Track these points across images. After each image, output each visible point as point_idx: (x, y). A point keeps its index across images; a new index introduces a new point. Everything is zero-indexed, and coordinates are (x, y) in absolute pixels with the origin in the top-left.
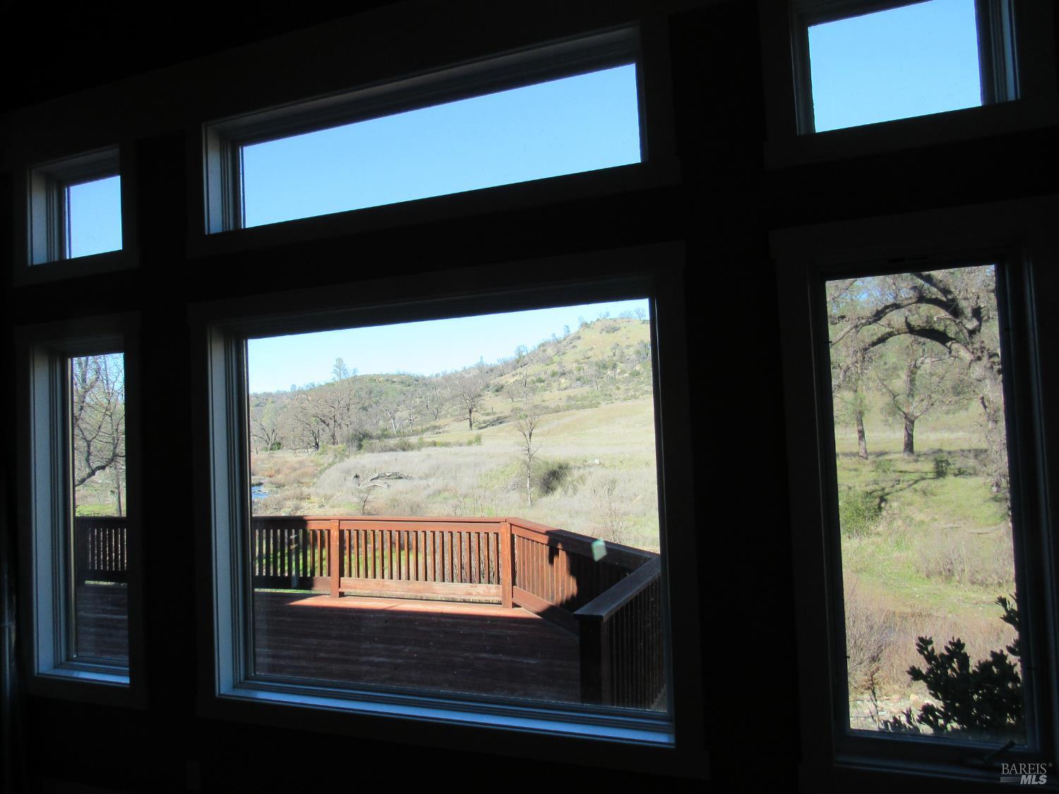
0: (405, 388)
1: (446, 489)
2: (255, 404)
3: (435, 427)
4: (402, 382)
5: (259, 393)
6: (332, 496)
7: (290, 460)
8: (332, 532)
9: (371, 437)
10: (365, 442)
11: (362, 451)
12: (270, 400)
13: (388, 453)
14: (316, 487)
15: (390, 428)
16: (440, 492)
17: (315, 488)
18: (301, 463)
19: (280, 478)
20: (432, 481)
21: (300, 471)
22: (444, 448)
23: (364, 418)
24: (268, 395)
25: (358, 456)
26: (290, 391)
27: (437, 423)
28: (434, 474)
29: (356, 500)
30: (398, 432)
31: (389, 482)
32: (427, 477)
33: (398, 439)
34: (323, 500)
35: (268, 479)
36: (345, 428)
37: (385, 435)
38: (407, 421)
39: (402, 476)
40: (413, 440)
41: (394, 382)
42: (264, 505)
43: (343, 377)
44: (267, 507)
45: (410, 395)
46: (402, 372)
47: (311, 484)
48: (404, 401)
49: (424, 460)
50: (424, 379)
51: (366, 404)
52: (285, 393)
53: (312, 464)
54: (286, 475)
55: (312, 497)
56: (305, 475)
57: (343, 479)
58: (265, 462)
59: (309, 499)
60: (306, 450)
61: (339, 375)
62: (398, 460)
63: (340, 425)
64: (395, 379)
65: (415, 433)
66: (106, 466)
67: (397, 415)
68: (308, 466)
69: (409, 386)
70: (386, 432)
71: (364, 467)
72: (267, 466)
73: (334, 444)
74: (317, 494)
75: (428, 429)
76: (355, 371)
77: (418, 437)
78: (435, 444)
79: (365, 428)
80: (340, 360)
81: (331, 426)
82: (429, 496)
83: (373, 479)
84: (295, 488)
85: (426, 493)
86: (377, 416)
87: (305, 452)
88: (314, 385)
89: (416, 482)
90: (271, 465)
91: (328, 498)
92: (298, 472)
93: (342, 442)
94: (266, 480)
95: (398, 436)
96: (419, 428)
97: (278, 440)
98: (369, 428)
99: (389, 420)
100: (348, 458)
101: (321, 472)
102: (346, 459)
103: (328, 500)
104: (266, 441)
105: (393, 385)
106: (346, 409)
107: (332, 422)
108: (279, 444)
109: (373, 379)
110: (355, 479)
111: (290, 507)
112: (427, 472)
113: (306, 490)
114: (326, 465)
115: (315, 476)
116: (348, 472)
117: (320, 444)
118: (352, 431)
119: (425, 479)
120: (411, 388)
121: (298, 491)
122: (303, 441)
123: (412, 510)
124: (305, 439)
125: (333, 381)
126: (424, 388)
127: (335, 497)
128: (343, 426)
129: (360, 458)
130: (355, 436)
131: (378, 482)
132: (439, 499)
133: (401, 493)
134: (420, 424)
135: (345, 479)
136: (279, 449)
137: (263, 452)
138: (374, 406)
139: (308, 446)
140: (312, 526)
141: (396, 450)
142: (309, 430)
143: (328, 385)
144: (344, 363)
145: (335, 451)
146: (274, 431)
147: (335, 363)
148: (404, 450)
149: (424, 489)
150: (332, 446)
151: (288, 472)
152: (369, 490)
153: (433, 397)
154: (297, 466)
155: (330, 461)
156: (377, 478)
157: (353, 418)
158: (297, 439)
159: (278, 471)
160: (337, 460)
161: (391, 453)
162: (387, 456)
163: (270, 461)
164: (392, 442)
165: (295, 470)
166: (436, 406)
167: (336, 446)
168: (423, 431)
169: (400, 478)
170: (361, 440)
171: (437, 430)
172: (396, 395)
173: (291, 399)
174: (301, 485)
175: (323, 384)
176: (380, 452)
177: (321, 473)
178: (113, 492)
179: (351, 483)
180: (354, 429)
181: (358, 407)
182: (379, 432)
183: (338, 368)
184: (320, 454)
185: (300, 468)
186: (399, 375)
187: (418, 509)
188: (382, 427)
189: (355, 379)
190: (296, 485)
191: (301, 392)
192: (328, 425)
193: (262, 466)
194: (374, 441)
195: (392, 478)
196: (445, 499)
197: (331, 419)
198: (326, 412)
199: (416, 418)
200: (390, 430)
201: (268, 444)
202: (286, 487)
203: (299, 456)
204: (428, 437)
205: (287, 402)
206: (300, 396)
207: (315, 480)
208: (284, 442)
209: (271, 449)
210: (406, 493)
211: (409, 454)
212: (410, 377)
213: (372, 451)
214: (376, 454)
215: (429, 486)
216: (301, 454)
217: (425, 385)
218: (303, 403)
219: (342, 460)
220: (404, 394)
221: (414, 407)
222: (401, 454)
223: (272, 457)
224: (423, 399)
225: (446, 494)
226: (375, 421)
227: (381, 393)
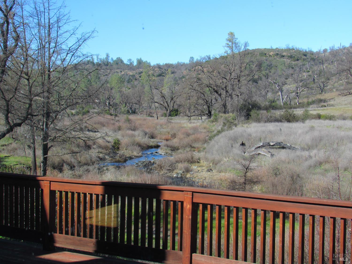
0: (293, 63)
1: (327, 161)
2: (158, 74)
3: (321, 101)
4: (291, 57)
5: (161, 64)
6: (219, 161)
7: (185, 125)
8: (185, 204)
9: (259, 108)
10: (253, 113)
11: (250, 121)
12: (170, 70)
13: (273, 123)
14: (206, 152)
15: (278, 99)
16: (321, 164)
17: (204, 153)
18: (195, 129)
19: (175, 142)
20: (314, 152)
21: (193, 136)
22: (327, 122)
23: (254, 90)
24: (168, 66)
25: (245, 126)
26: (188, 62)
27: (322, 97)
28: (317, 146)
29: (239, 167)
30: (285, 104)
31: (272, 151)
32: (309, 148)
33: (284, 110)
34: (211, 165)
35: (164, 142)
36: (235, 98)
37: (272, 106)
38: (294, 94)
39: (285, 146)
40: (299, 112)
41: (283, 56)
42: (158, 166)
43: (236, 51)
44: (161, 168)
45: (298, 69)
46: (291, 47)
47: (202, 149)
48: (292, 74)
49: (307, 132)
50: (312, 53)
51: (256, 77)
52: (184, 65)
53: (205, 130)
54: (181, 139)
55: (202, 161)
56: (196, 140)
57: (230, 146)
58: (164, 127)
59: (198, 162)
60: (200, 118)
61: (231, 48)
62: (282, 130)
63: (231, 95)
64: (284, 54)
65: (301, 105)
66: (22, 123)
67: (285, 88)
68: (201, 132)
69: (298, 60)
70: (274, 104)
71: (250, 135)
72: (165, 130)
73: (225, 113)
74: (206, 159)
75: (313, 102)
76: (246, 45)
77: (304, 109)
78: (319, 117)
79: (254, 99)
80: (232, 34)
81: (223, 96)
82: (310, 167)
83: (259, 147)
84: (187, 152)
85: (307, 163)
86: (266, 88)
87: (199, 119)
88: (209, 58)
89: (298, 153)
90: (168, 130)
91: (216, 163)
92: (192, 137)
93: (233, 112)
94: (162, 144)
95: (285, 108)
96: (305, 100)
97: (176, 107)
98: (257, 99)
99: (277, 92)
100: (236, 126)
101: (211, 138)
102: (234, 127)
103: (216, 164)
104: (166, 108)
105: (282, 59)
106: (237, 80)
107: (224, 93)
108: (177, 111)
109: (263, 53)
110: (241, 146)
111: (181, 170)
112: (310, 143)
113: (196, 155)
114: (215, 132)
115: (205, 141)
116: (234, 139)
117: (213, 112)
118: (242, 102)
119: (307, 150)
120: (300, 63)
121: (189, 155)
122: (198, 110)
123: (293, 179)
124: (200, 108)
125: (226, 54)
126: (312, 63)
127: (222, 162)
128: (234, 96)
129: (247, 127)
130: (245, 106)
131: (262, 151)
132: (318, 170)
133: (284, 162)
134: (306, 97)
135: (232, 146)
136: (176, 115)
137: (163, 118)
138: (264, 78)
139: (201, 114)
140: (167, 196)
141: (281, 121)
142: (204, 100)
143: (222, 57)
144: (236, 37)
145: (226, 119)
146: (172, 99)
147: (227, 37)
148: (289, 121)
149: (306, 160)
150: (223, 115)
151: (182, 136)
152: (252, 158)
153: (320, 72)
154: (190, 132)
155: (220, 128)
156: (263, 146)
157: (244, 89)
158: (192, 107)
159: (174, 136)
160: (226, 128)
161: (277, 124)
162: (272, 126)
163: (168, 126)
164: (278, 113)
165: (188, 135)
166: (323, 80)
167: (227, 115)
168: (309, 104)
169: (283, 148)
170: (249, 110)
171: (323, 104)
172: (285, 69)
173: (190, 70)
174: (193, 149)
175: (218, 57)
176: (265, 122)
177: (210, 140)
178: (29, 146)
179: (237, 150)
180: (244, 100)
181: (249, 79)
182: (267, 103)
183: (230, 41)
184: (213, 122)
185: (193, 134)
186: (288, 50)
187: (298, 179)
188: (270, 98)
189: (247, 53)
190: (188, 149)
191: (198, 63)
192: (220, 95)
193: (162, 130)
194: (262, 112)
195: (276, 148)
196: (326, 170)
197: (223, 89)
198: (219, 82)
199: (302, 91)
200: (278, 102)
201: (167, 111)
202: (179, 151)
203: (194, 123)
204: (313, 111)
205: (185, 72)
206: (197, 68)
207: (205, 145)
208: (181, 109)
209: (170, 115)
210: (288, 163)
211: (294, 125)
212: (299, 52)
213: (258, 120)
214: (262, 124)
215: (310, 157)
216: (196, 121)
217: (313, 60)
218: (199, 74)
219: (230, 128)
220: (293, 68)
221: (301, 81)
222: (286, 125)
223: (170, 122)
224: (310, 73)
225: (327, 166)
226: (264, 93)
227: (270, 66)
